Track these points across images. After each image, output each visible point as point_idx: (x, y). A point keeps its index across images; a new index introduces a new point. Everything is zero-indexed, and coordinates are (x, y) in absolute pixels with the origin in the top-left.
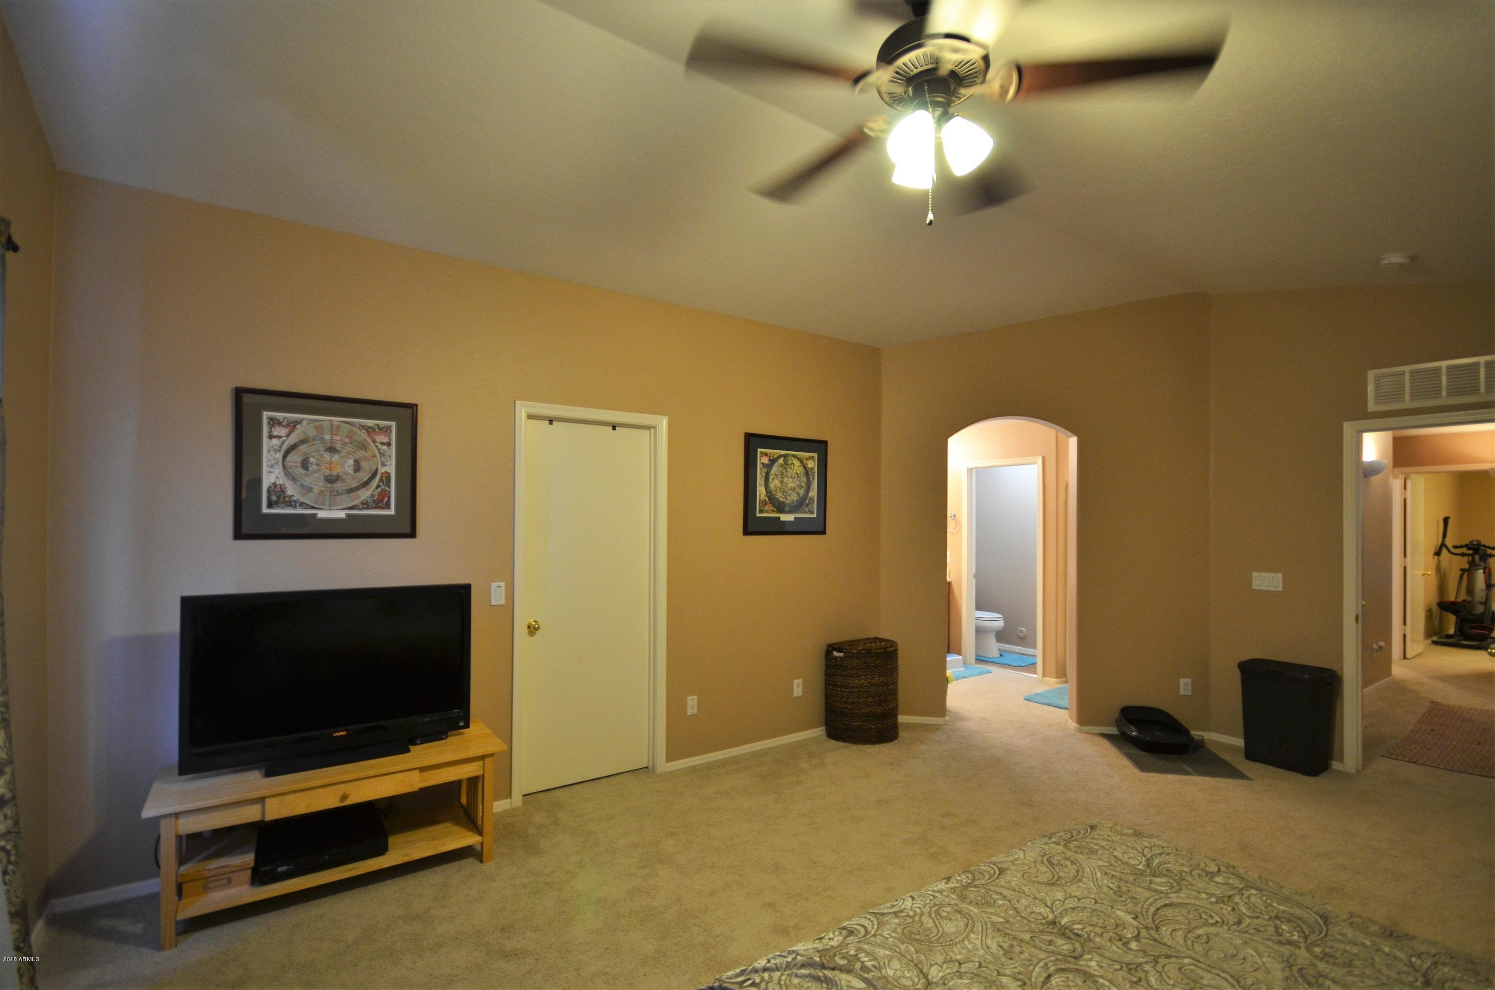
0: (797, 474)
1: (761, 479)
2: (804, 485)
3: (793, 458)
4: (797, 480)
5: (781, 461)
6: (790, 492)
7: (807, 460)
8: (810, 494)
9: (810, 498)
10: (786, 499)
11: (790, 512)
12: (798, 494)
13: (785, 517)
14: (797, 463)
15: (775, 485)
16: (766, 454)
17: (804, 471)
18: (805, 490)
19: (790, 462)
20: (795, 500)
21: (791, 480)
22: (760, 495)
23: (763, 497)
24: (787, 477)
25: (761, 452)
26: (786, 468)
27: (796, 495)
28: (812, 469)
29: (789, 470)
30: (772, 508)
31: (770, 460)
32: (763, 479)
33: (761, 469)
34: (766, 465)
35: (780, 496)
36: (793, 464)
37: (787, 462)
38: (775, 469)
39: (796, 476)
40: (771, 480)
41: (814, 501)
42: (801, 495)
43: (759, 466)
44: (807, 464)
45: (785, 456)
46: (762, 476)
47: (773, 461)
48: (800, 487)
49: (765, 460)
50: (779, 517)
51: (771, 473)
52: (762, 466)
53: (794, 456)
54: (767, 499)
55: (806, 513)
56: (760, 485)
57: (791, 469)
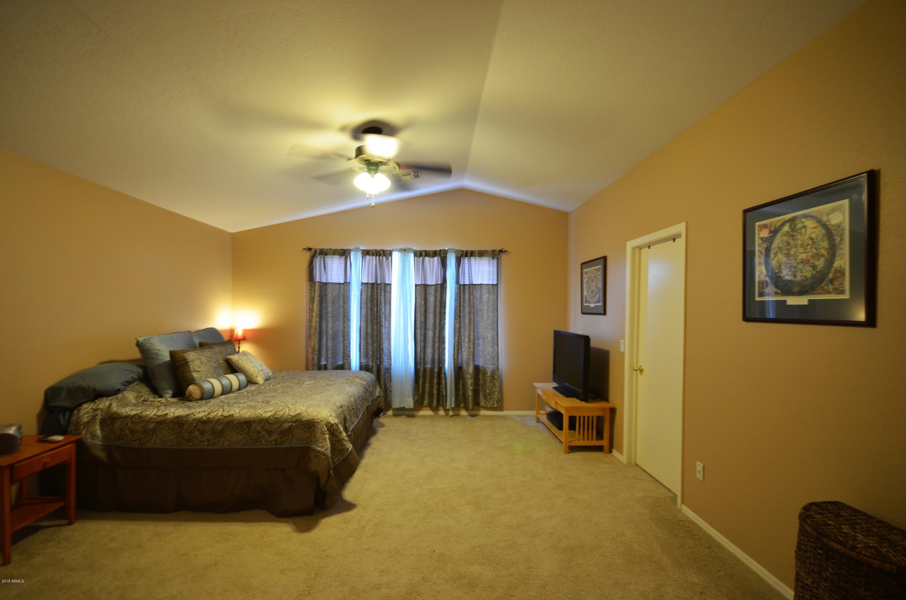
0: (812, 239)
1: (760, 257)
2: (825, 253)
3: (804, 220)
4: (812, 248)
5: (786, 228)
6: (801, 266)
7: (828, 214)
8: (836, 264)
9: (837, 271)
10: (795, 276)
11: (802, 293)
12: (814, 267)
13: (792, 301)
14: (810, 224)
15: (778, 261)
16: (765, 226)
17: (824, 232)
18: (826, 260)
19: (799, 226)
20: (809, 275)
21: (801, 250)
22: (759, 275)
23: (763, 278)
24: (796, 246)
25: (759, 226)
26: (793, 236)
27: (810, 269)
28: (839, 226)
29: (799, 237)
30: (775, 290)
31: (771, 232)
32: (763, 257)
33: (759, 246)
34: (766, 238)
35: (786, 275)
36: (805, 227)
37: (795, 227)
38: (778, 241)
39: (810, 242)
40: (772, 256)
41: (844, 274)
42: (819, 268)
43: (757, 241)
44: (828, 220)
45: (792, 221)
46: (762, 253)
47: (774, 232)
48: (818, 256)
49: (765, 234)
50: (785, 301)
51: (773, 247)
52: (760, 241)
53: (805, 216)
54: (768, 279)
55: (829, 293)
56: (760, 264)
57: (801, 235)
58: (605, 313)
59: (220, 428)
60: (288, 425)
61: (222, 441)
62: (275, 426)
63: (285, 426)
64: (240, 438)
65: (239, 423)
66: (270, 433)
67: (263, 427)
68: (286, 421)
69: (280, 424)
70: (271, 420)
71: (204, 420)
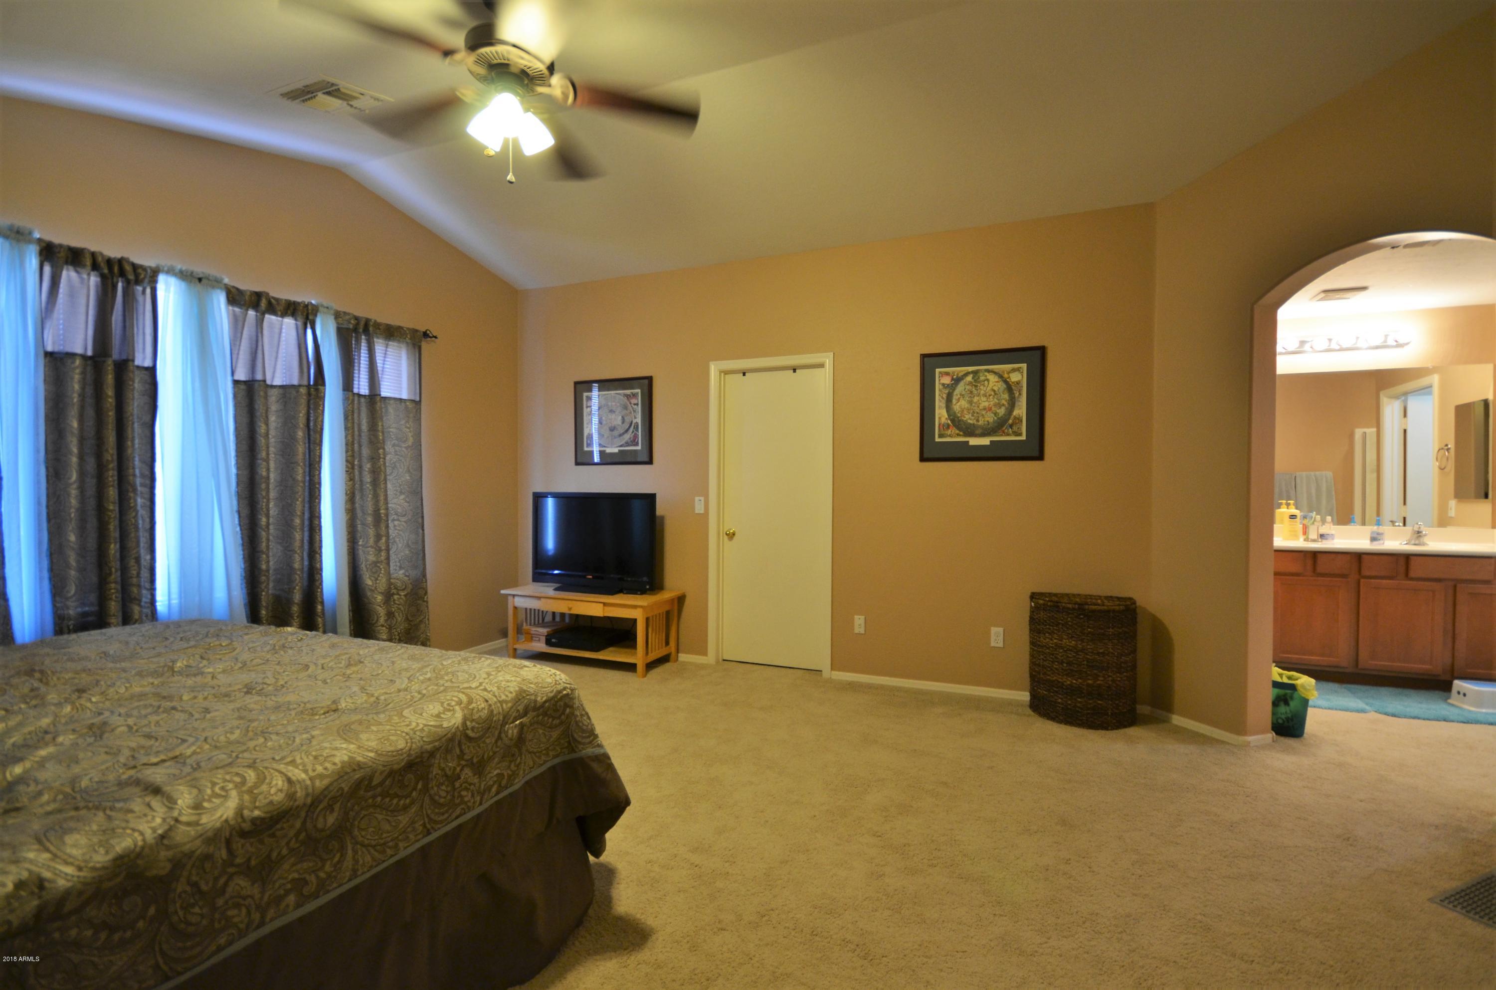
0: (994, 391)
1: (940, 401)
2: (1005, 403)
3: (986, 374)
4: (993, 398)
5: (969, 378)
6: (984, 412)
7: (1009, 373)
8: (1016, 413)
9: (1015, 418)
10: (978, 421)
11: (983, 435)
12: (996, 414)
13: (974, 441)
14: (992, 378)
15: (960, 407)
16: (947, 374)
17: (1005, 386)
18: (1007, 409)
19: (982, 378)
20: (991, 420)
21: (984, 399)
22: (940, 418)
23: (943, 420)
24: (979, 395)
25: (940, 373)
26: (976, 386)
27: (993, 415)
28: (1018, 383)
29: (982, 387)
30: (957, 432)
31: (952, 379)
32: (944, 401)
33: (940, 390)
34: (948, 385)
35: (968, 418)
36: (988, 380)
37: (979, 378)
38: (960, 388)
39: (993, 393)
40: (954, 401)
41: (1021, 421)
42: (1000, 415)
43: (938, 387)
44: (1009, 377)
45: (975, 373)
46: (943, 398)
47: (957, 380)
48: (1000, 405)
49: (947, 380)
50: (968, 442)
51: (955, 393)
52: (941, 387)
53: (988, 371)
54: (949, 422)
55: (1008, 435)
56: (940, 407)
57: (984, 386)
58: (650, 462)
59: (331, 819)
60: (516, 726)
61: (348, 863)
62: (488, 741)
63: (510, 732)
64: (404, 819)
65: (391, 773)
66: (479, 767)
67: (461, 756)
68: (506, 719)
69: (497, 733)
70: (473, 729)
71: (254, 821)
